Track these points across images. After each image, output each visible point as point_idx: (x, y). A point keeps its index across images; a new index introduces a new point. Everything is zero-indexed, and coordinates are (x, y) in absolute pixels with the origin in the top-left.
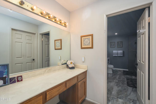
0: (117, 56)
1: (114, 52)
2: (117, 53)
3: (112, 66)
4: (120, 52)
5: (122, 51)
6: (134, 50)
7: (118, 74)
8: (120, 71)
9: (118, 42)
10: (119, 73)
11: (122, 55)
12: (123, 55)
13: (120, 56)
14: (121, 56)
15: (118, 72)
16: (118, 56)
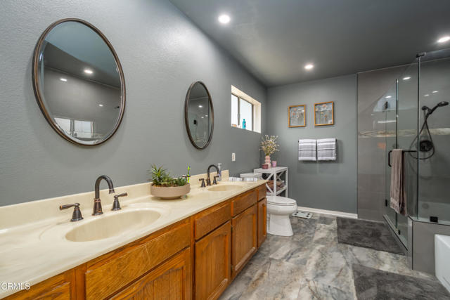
0: (314, 159)
1: (305, 143)
2: (312, 146)
3: (291, 205)
4: (326, 143)
5: (334, 140)
6: (380, 136)
7: (318, 242)
8: (324, 220)
9: (316, 105)
10: (322, 232)
11: (333, 158)
12: (337, 156)
13: (324, 158)
14: (330, 161)
15: (318, 225)
16: (319, 158)
